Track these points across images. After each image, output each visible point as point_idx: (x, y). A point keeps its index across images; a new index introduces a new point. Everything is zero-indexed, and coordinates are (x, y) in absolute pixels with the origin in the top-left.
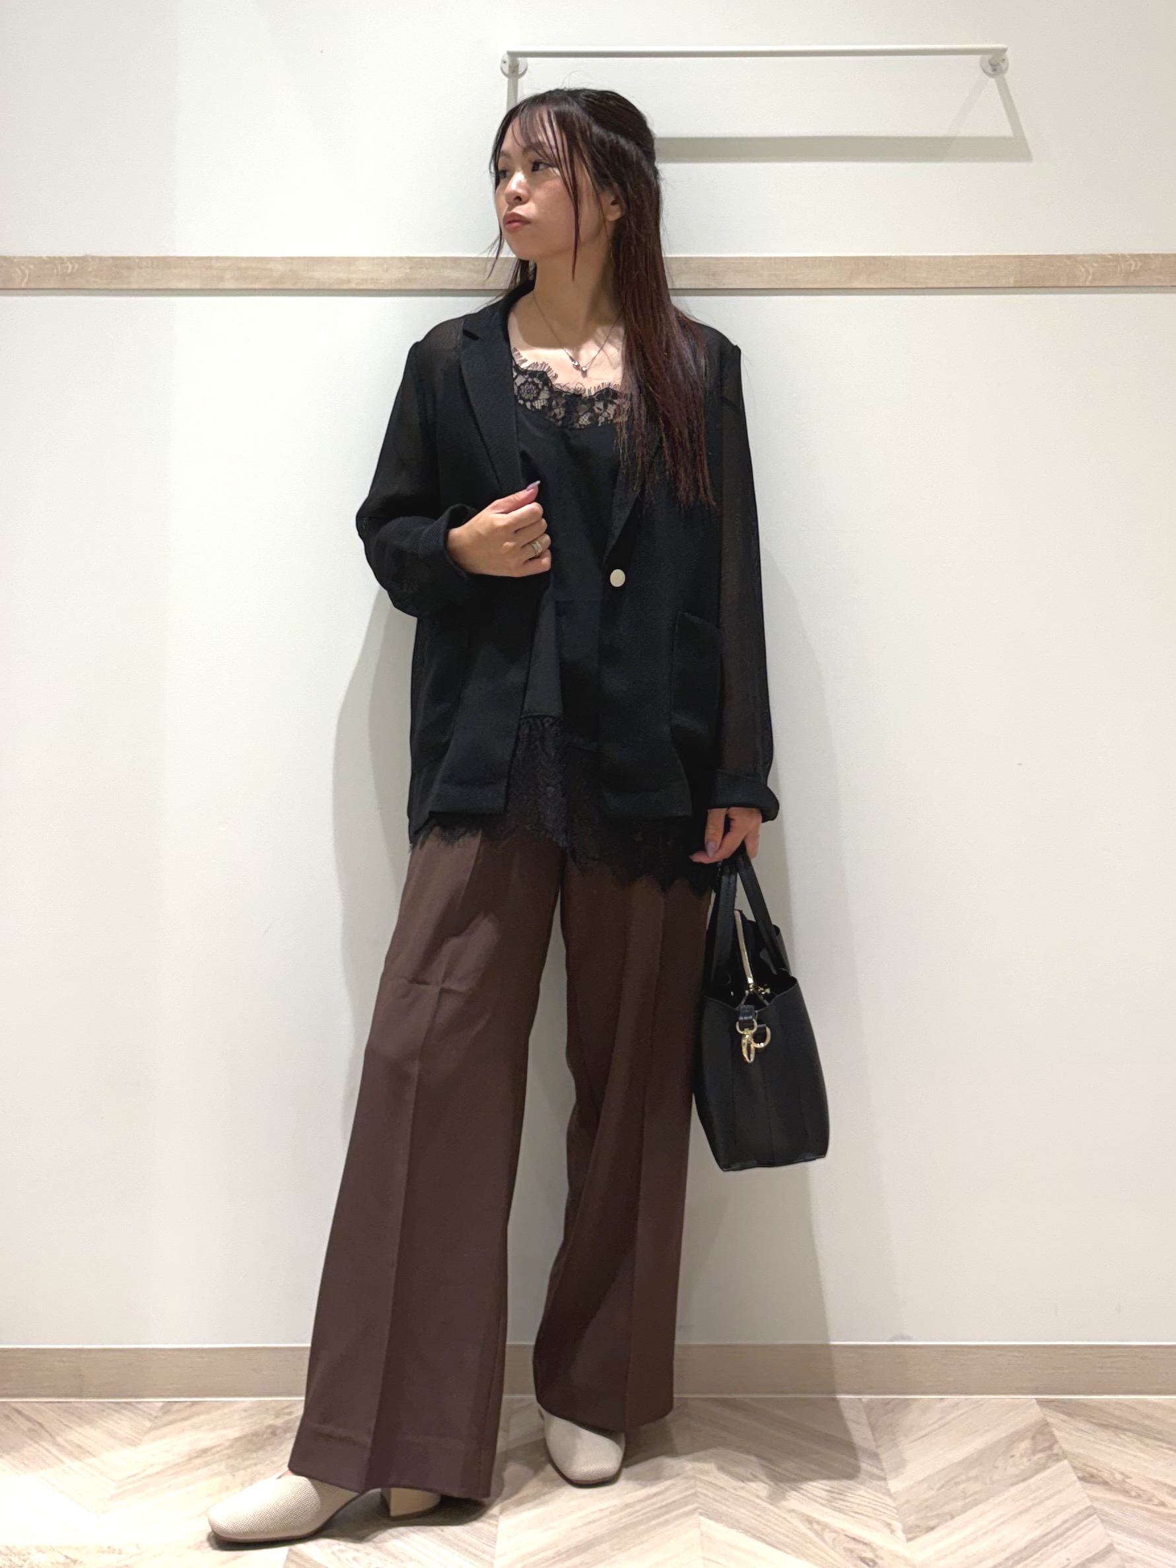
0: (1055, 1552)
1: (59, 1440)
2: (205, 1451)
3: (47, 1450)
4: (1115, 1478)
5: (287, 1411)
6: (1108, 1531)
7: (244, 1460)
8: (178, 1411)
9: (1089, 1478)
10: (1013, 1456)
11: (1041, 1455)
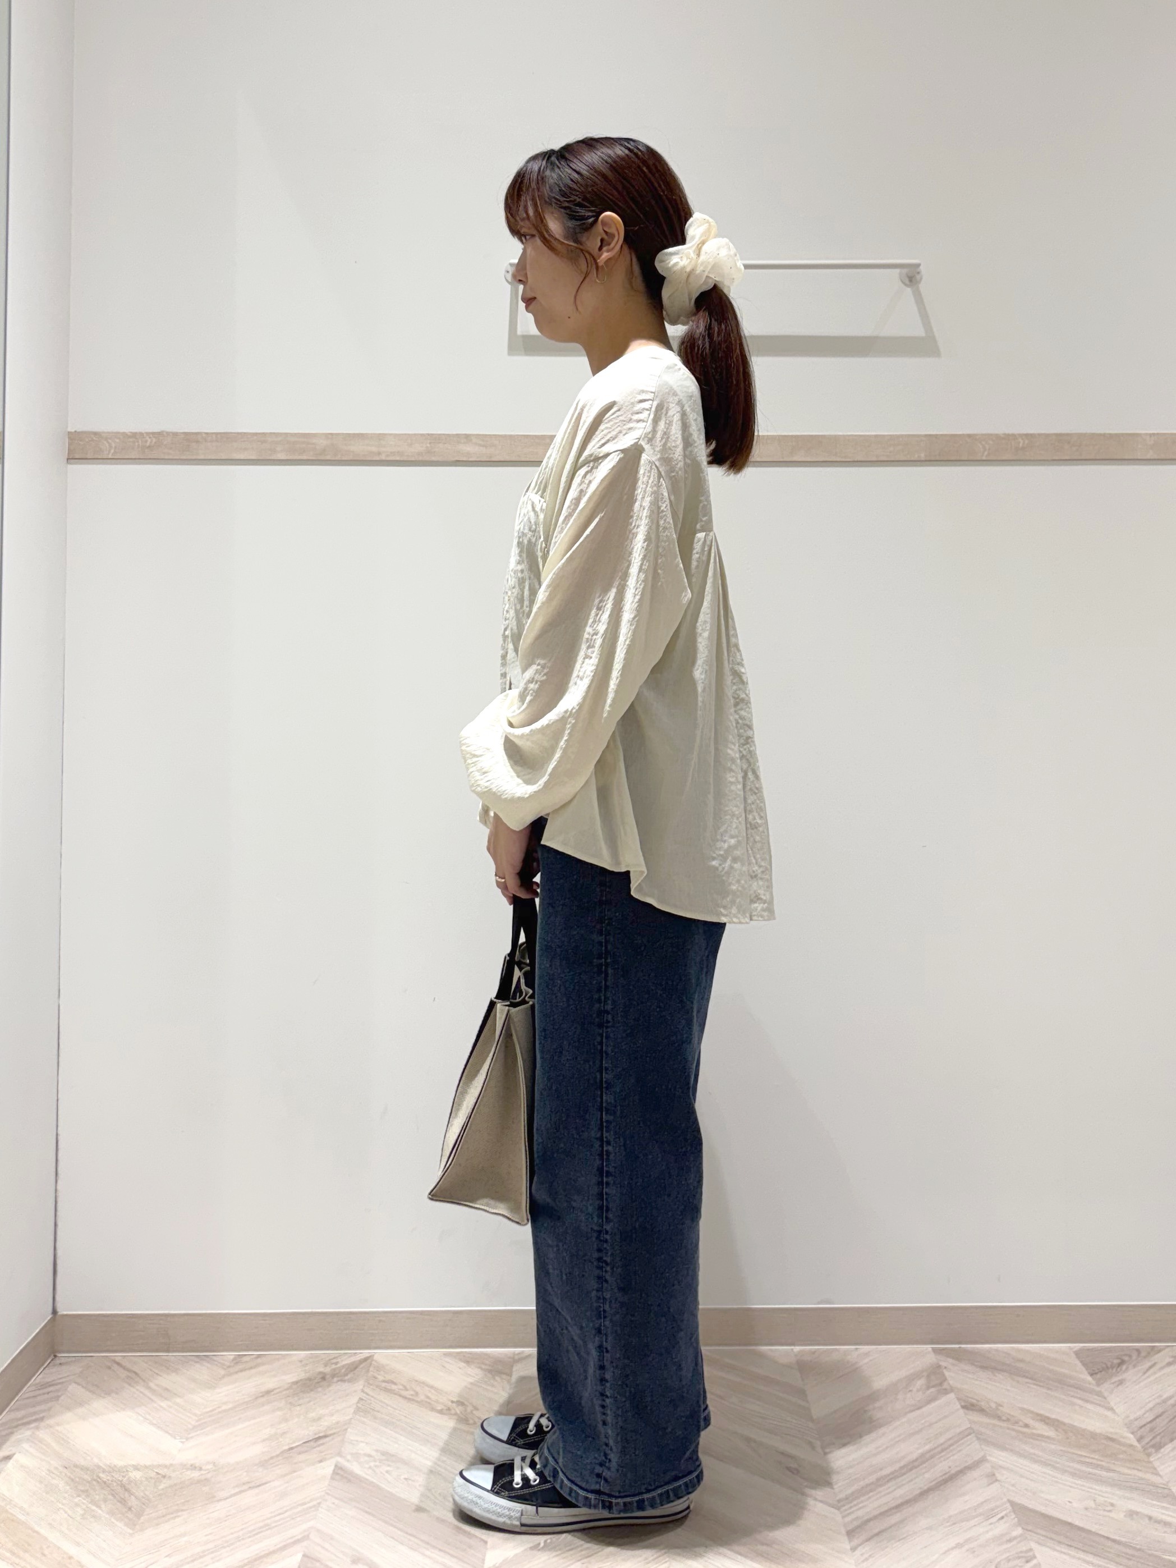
0: (941, 1462)
1: (152, 1385)
2: (268, 1392)
3: (141, 1392)
4: (991, 1407)
5: (335, 1361)
6: (983, 1446)
7: (299, 1399)
8: (247, 1362)
9: (970, 1406)
10: (910, 1391)
11: (932, 1390)
